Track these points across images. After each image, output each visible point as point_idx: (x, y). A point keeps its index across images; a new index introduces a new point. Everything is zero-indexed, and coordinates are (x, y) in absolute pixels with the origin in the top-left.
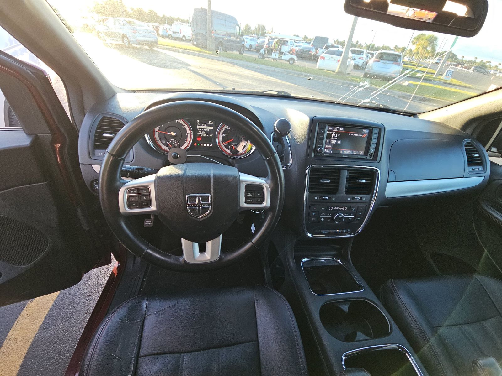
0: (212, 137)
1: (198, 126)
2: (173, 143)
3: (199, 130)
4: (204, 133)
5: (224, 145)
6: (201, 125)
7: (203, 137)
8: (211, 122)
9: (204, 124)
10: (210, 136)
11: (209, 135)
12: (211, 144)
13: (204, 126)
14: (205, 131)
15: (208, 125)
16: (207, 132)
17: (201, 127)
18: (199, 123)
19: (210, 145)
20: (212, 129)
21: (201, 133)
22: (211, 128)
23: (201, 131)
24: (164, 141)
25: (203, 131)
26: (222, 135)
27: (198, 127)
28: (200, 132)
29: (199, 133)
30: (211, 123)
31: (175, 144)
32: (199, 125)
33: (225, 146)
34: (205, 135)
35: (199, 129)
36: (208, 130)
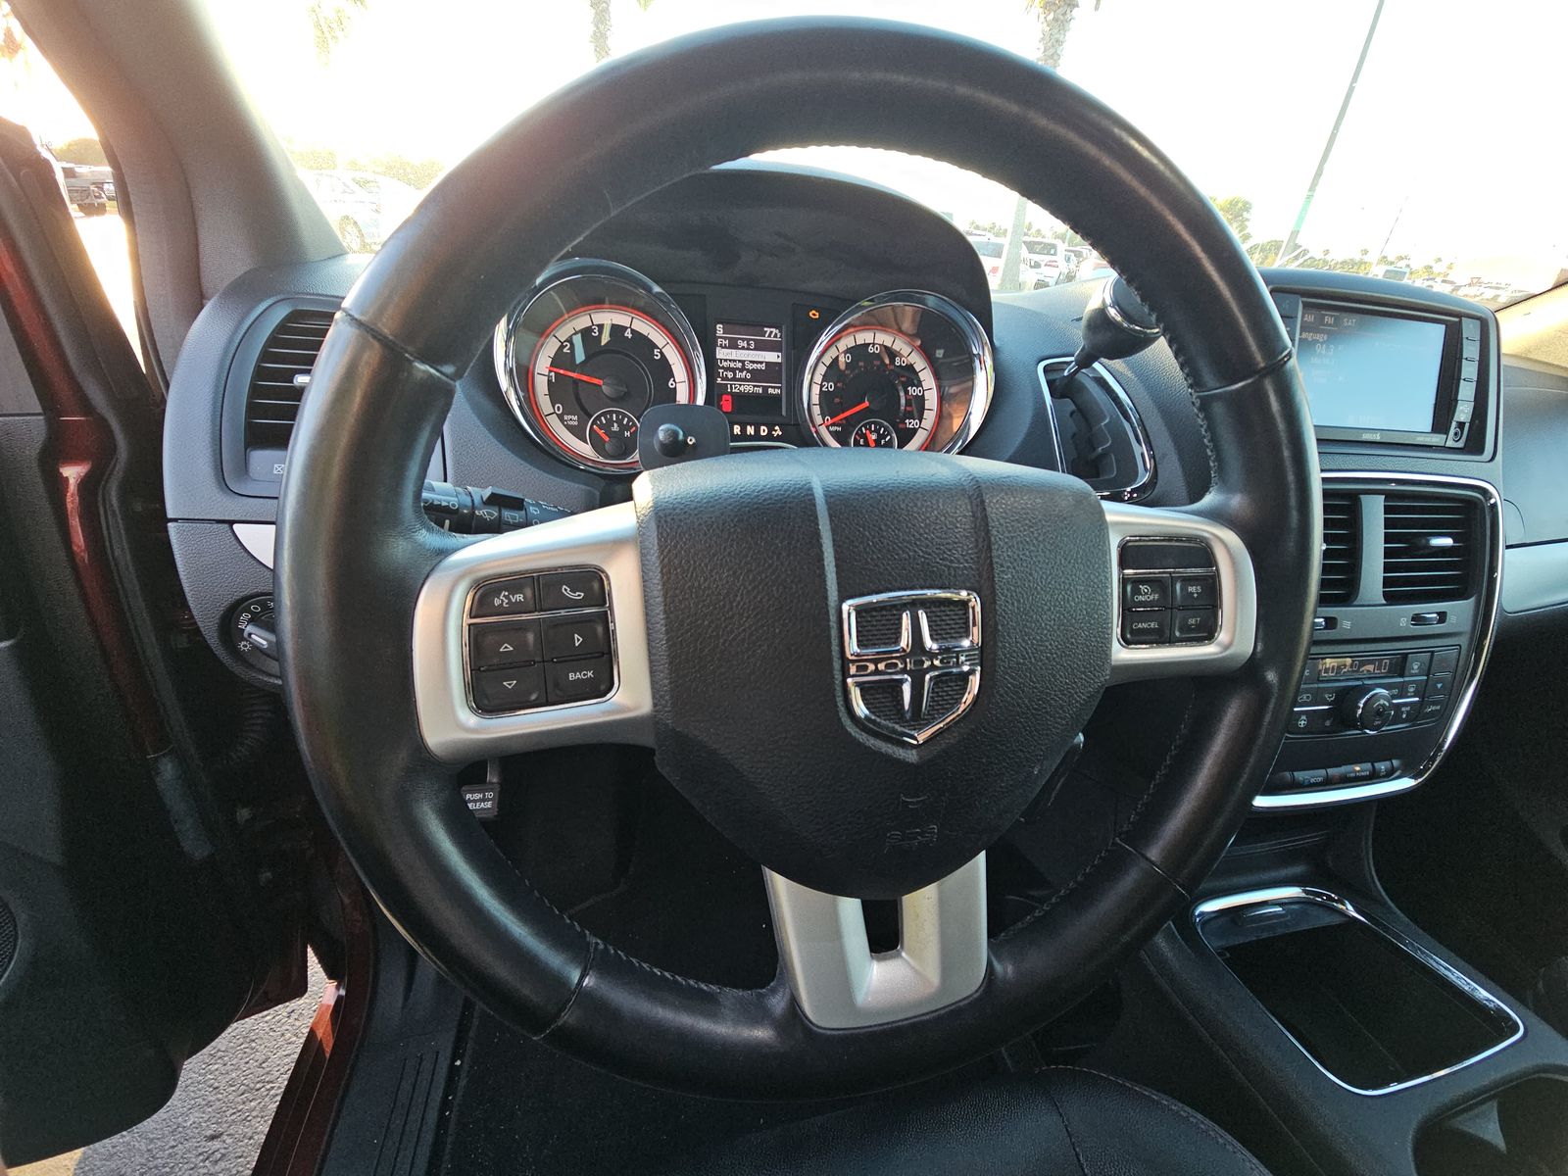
0: (778, 398)
1: (718, 349)
2: (615, 428)
3: (723, 368)
4: (745, 380)
5: (827, 427)
6: (733, 345)
7: (740, 399)
8: (772, 333)
9: (743, 339)
10: (770, 391)
11: (765, 389)
12: (777, 428)
13: (743, 348)
14: (748, 371)
15: (761, 346)
16: (756, 376)
17: (734, 354)
18: (725, 338)
19: (771, 430)
20: (779, 360)
21: (734, 379)
22: (773, 357)
23: (733, 370)
24: (573, 420)
25: (741, 371)
26: (822, 386)
27: (721, 353)
28: (730, 375)
29: (726, 379)
30: (775, 336)
31: (623, 428)
32: (725, 347)
33: (830, 432)
34: (748, 388)
35: (725, 364)
36: (763, 367)
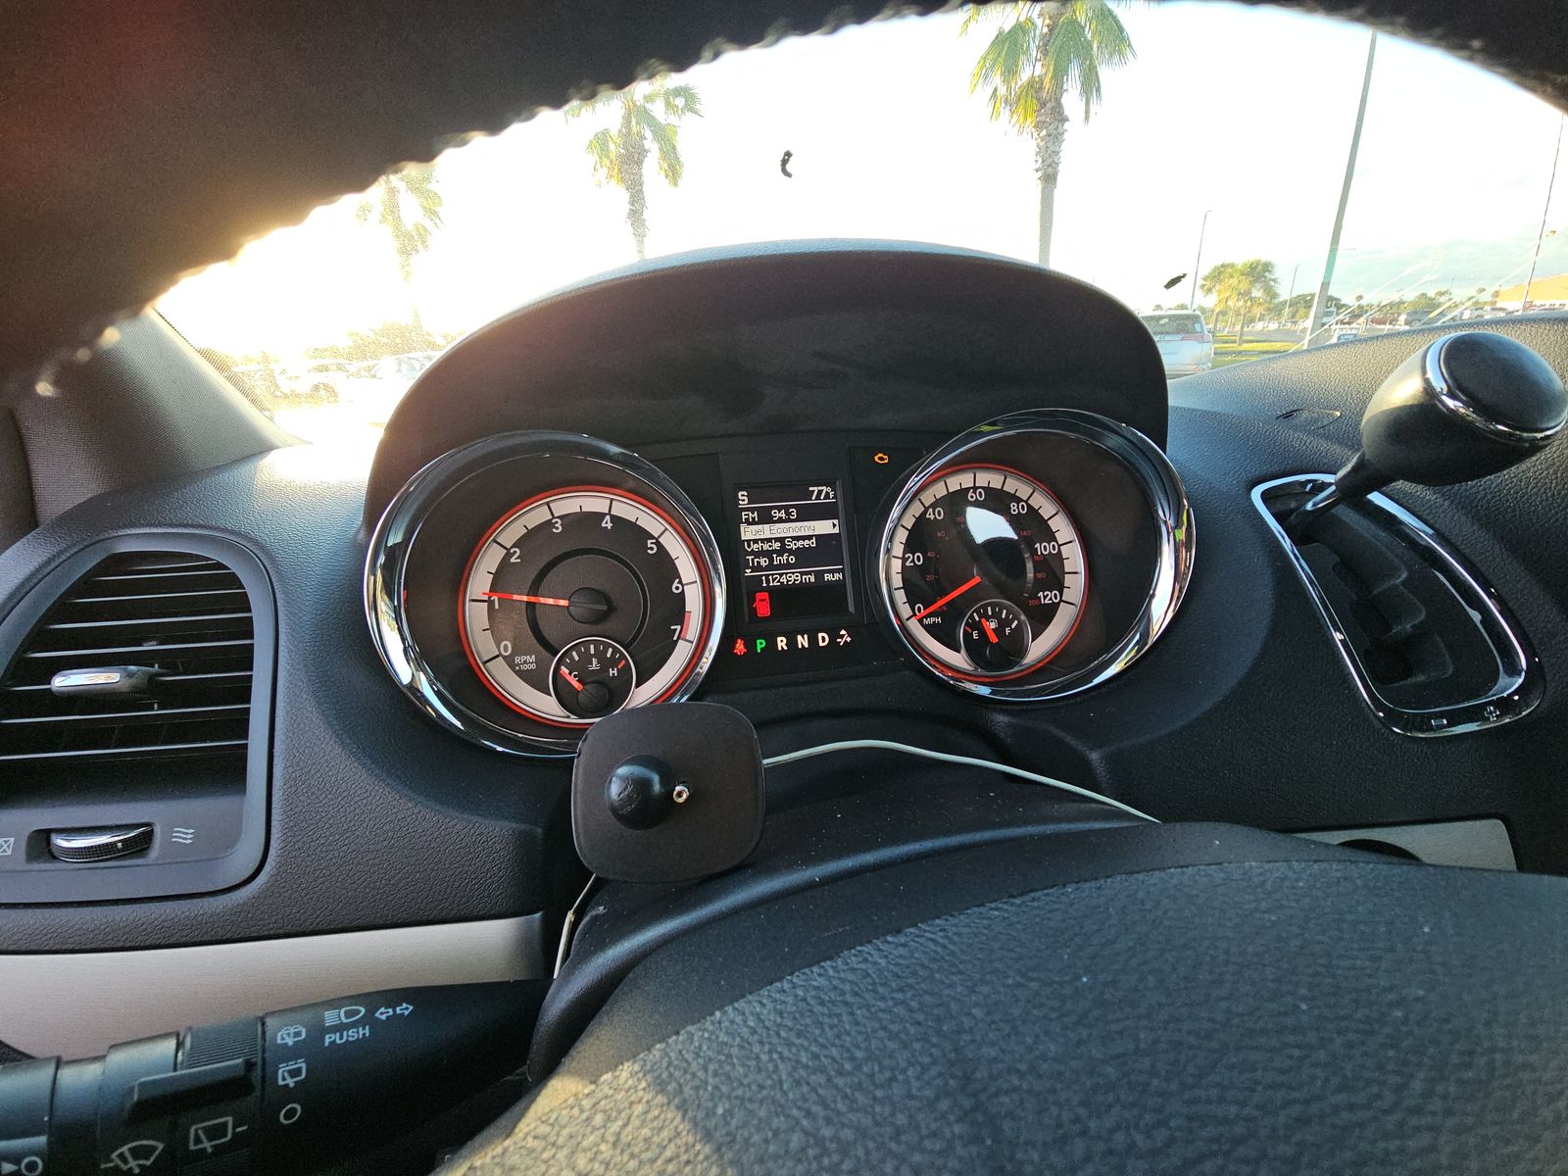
0: (841, 584)
1: (743, 527)
2: (595, 665)
3: (752, 553)
4: (788, 566)
5: (920, 621)
6: (765, 518)
7: (784, 597)
8: (821, 493)
9: (779, 509)
10: (828, 577)
11: (819, 575)
12: (843, 632)
13: (780, 520)
14: (791, 552)
15: (808, 514)
16: (804, 557)
17: (766, 531)
18: (752, 510)
19: (834, 635)
20: (836, 530)
21: (771, 567)
22: (825, 527)
23: (768, 554)
24: (529, 661)
25: (780, 553)
26: (904, 560)
27: (748, 532)
28: (764, 561)
29: (759, 568)
30: (827, 496)
31: (607, 664)
32: (754, 523)
33: (928, 628)
34: (793, 577)
35: (755, 547)
36: (813, 543)
